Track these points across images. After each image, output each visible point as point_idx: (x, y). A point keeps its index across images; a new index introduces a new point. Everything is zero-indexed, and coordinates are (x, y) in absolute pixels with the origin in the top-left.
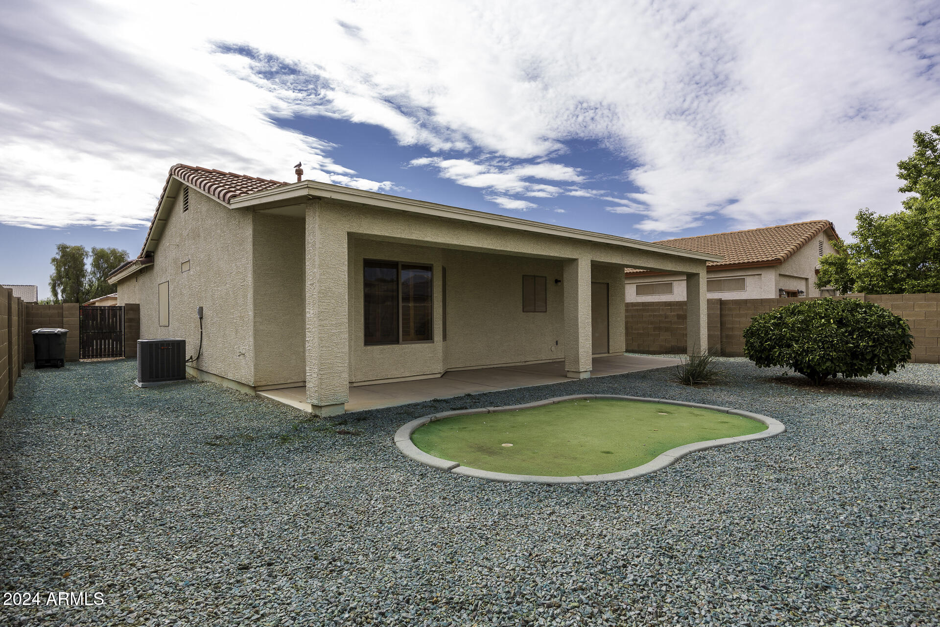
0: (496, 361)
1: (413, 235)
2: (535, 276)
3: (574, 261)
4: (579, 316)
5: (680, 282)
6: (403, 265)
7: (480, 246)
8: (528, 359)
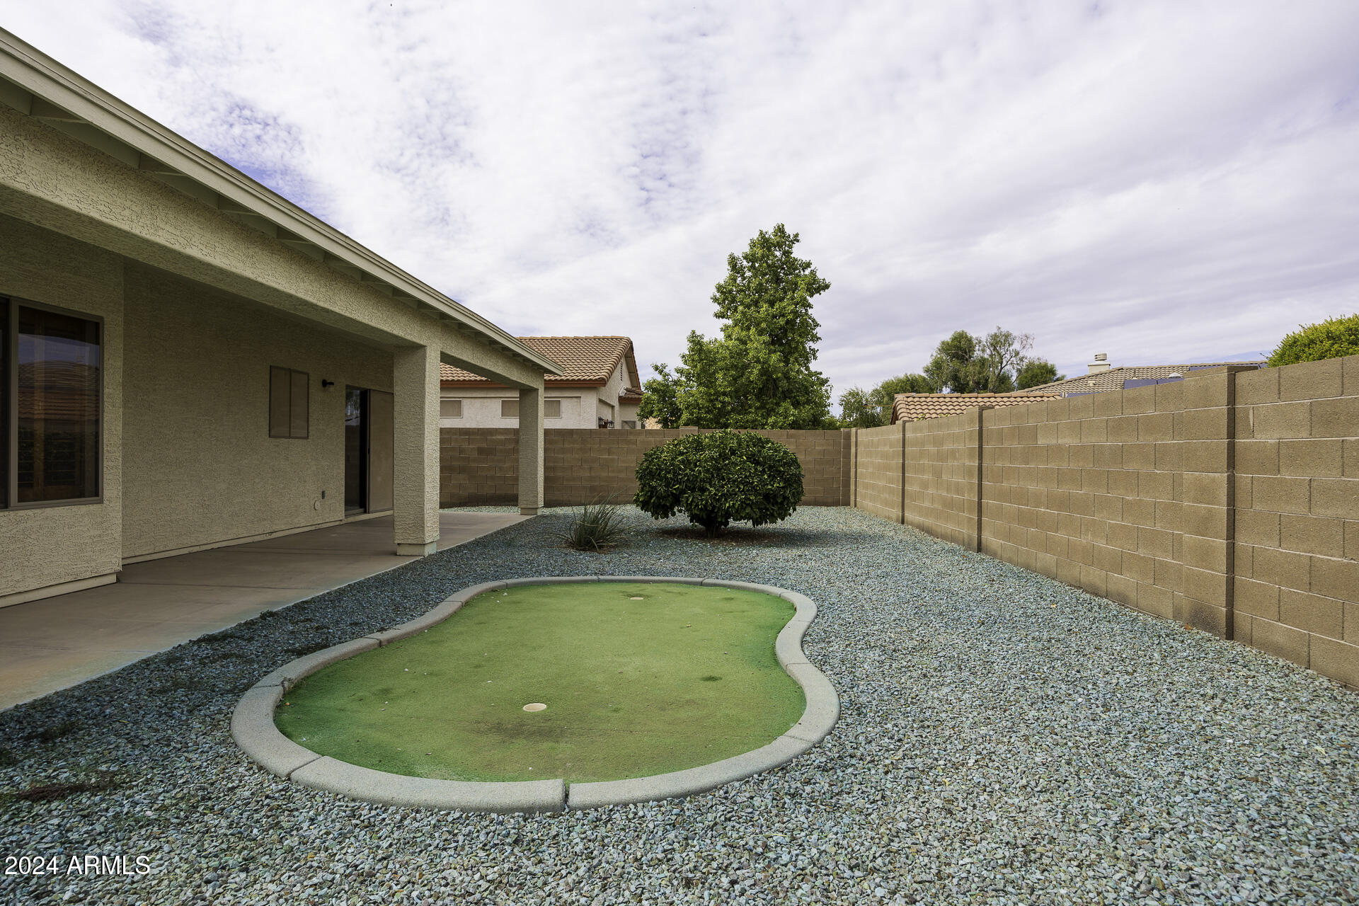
0: (219, 535)
1: (160, 233)
2: (290, 371)
3: (417, 348)
4: (426, 446)
5: (472, 400)
6: (22, 309)
7: (293, 292)
8: (278, 528)
